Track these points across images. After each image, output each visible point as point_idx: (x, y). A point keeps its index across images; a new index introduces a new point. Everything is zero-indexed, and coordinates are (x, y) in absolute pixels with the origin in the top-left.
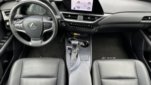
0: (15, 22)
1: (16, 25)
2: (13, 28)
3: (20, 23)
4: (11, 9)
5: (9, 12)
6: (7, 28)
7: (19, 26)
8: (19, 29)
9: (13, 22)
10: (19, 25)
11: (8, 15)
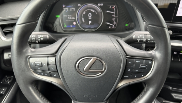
0: (30, 51)
1: (32, 61)
2: (23, 71)
3: (48, 56)
4: (17, 19)
5: (13, 25)
6: (3, 65)
7: (45, 64)
8: (40, 74)
9: (24, 51)
10: (44, 60)
11: (8, 35)
